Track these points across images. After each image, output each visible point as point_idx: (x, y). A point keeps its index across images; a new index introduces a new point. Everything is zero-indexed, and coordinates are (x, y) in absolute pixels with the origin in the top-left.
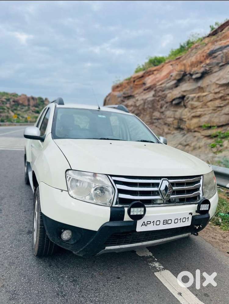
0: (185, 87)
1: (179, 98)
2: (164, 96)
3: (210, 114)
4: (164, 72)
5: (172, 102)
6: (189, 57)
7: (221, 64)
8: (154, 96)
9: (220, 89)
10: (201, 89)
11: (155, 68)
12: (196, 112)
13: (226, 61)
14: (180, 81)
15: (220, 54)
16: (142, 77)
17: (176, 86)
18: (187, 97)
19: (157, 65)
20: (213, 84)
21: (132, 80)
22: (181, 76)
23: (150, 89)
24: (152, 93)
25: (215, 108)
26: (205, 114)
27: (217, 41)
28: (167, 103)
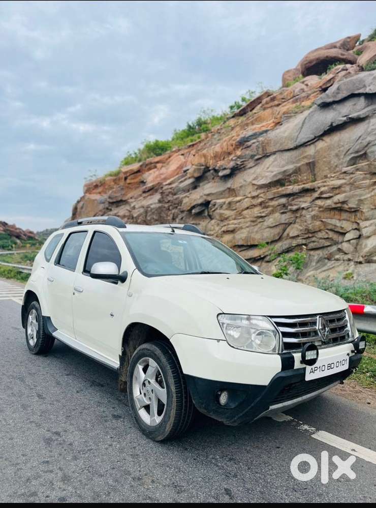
0: (209, 188)
1: (201, 205)
2: (176, 202)
3: (247, 227)
4: (173, 166)
5: (190, 211)
6: (211, 146)
7: (256, 157)
8: (160, 201)
9: (259, 191)
10: (231, 191)
11: (157, 159)
12: (228, 224)
13: (263, 153)
14: (199, 180)
15: (254, 143)
16: (138, 171)
17: (195, 186)
18: (212, 203)
19: (160, 155)
20: (249, 184)
21: (122, 176)
22: (202, 171)
23: (152, 190)
24: (157, 197)
25: (255, 219)
26: (241, 228)
27: (247, 125)
28: (182, 212)
